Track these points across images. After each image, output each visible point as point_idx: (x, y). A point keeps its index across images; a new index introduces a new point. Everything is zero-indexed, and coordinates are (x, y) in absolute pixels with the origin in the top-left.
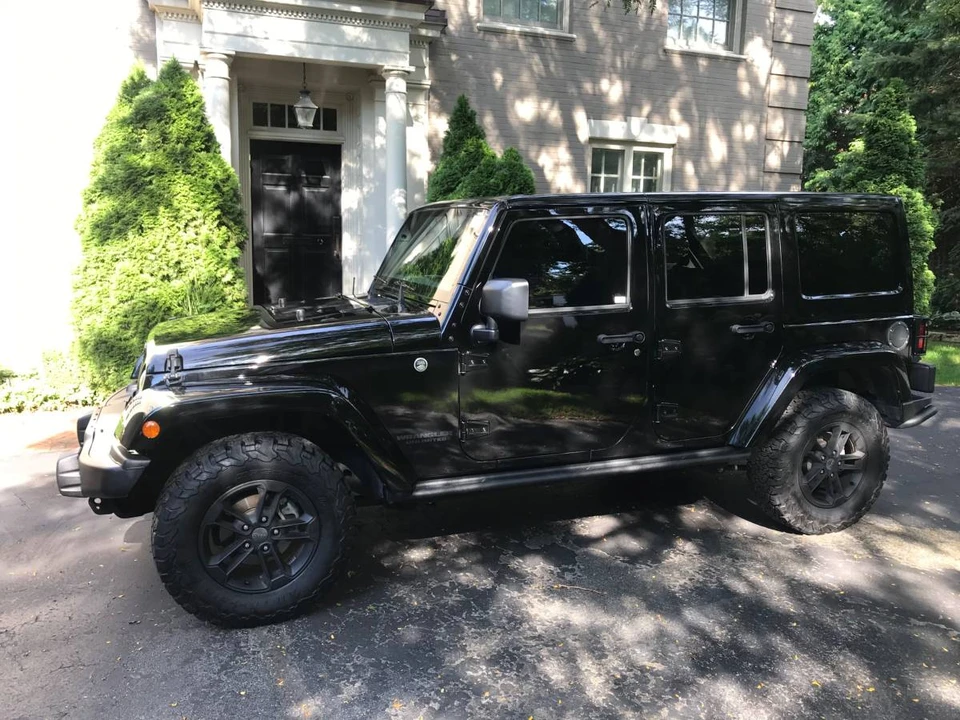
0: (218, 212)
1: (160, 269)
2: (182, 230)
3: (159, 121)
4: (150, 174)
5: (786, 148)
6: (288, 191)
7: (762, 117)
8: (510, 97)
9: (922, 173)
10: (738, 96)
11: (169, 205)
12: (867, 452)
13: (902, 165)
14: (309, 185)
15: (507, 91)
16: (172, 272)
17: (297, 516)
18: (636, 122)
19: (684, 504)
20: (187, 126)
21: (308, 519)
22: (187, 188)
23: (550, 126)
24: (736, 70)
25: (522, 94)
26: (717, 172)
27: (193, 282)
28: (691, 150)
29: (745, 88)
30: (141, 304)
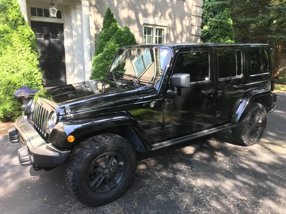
0: (30, 48)
1: (11, 69)
2: (17, 55)
3: (5, 13)
4: (3, 33)
5: (196, 28)
6: (45, 40)
7: (190, 18)
8: (120, 9)
9: (234, 36)
10: (184, 12)
11: (11, 45)
12: (262, 121)
13: (229, 34)
14: (53, 38)
15: (118, 7)
16: (15, 70)
17: (117, 163)
18: (157, 19)
19: (208, 140)
20: (16, 15)
21: (122, 163)
22: (18, 39)
23: (132, 19)
24: (183, 3)
25: (123, 8)
26: (179, 35)
27: (23, 74)
28: (172, 28)
29: (186, 9)
30: (4, 83)
